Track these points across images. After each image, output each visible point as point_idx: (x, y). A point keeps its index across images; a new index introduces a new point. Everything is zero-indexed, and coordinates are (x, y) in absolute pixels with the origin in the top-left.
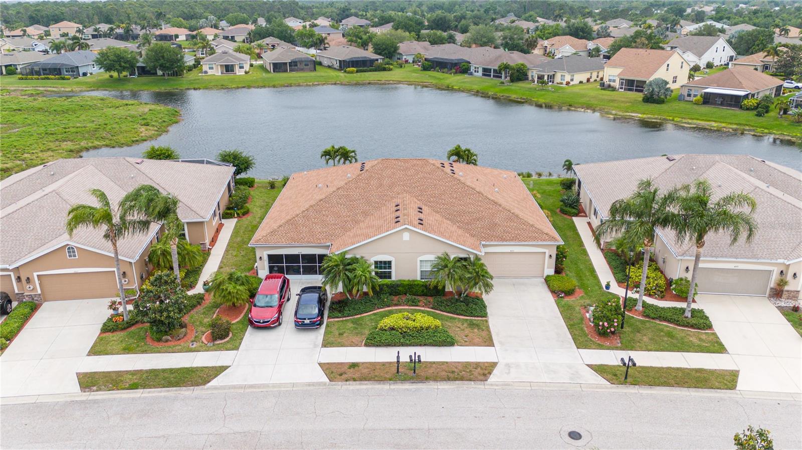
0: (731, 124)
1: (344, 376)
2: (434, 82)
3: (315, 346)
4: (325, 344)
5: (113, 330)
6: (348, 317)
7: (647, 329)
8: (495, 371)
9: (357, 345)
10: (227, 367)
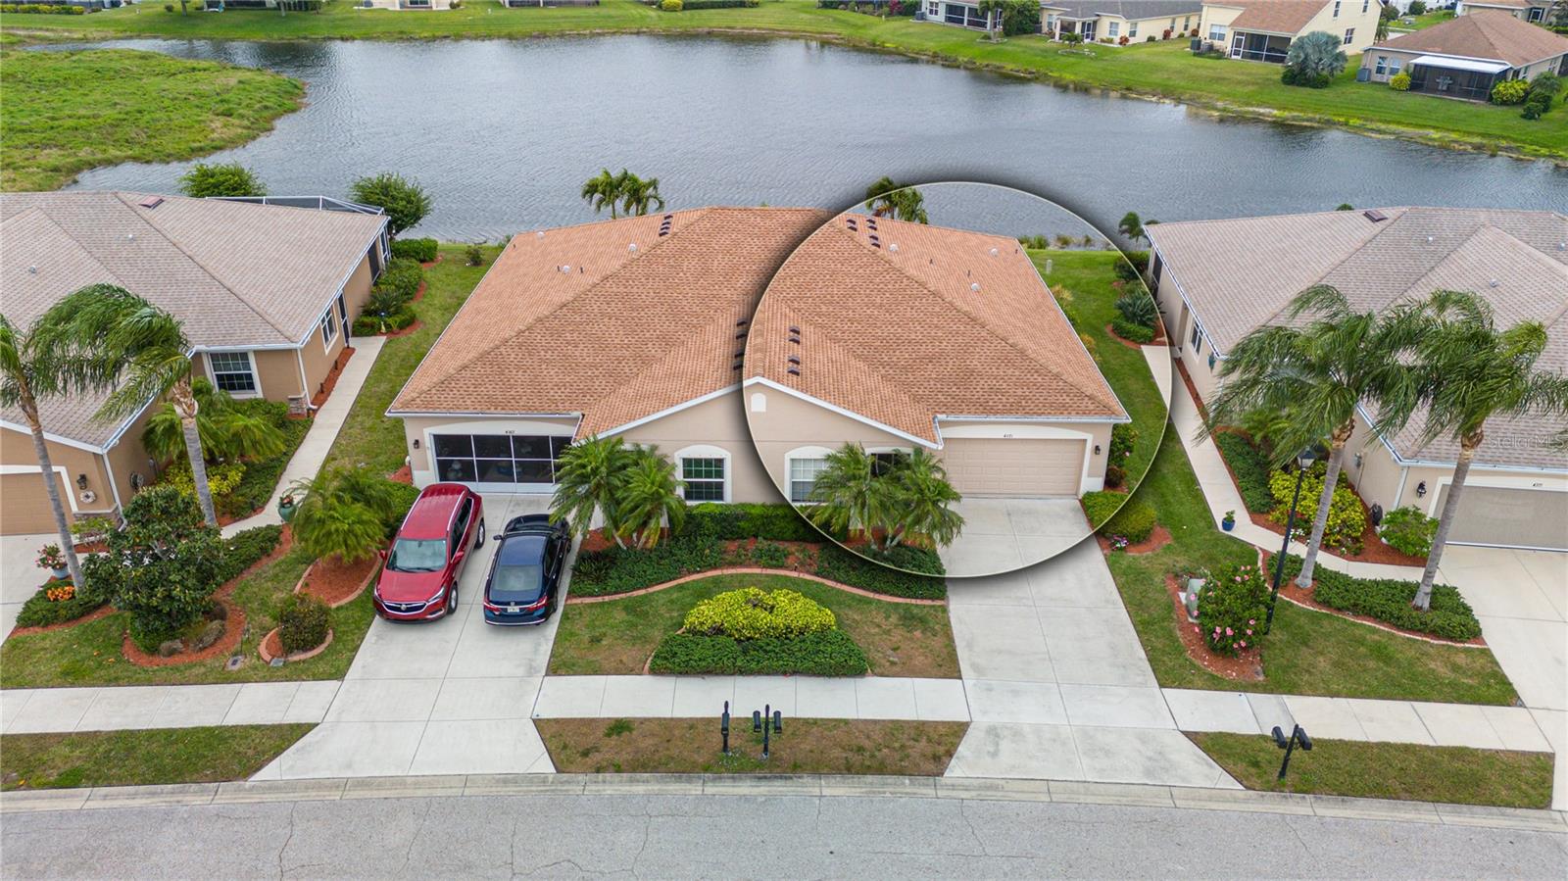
0: (1470, 134)
1: (595, 757)
2: (845, 32)
3: (531, 671)
4: (558, 666)
5: (46, 622)
6: (616, 593)
7: (1327, 636)
8: (963, 749)
9: (631, 672)
10: (311, 727)
